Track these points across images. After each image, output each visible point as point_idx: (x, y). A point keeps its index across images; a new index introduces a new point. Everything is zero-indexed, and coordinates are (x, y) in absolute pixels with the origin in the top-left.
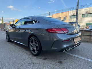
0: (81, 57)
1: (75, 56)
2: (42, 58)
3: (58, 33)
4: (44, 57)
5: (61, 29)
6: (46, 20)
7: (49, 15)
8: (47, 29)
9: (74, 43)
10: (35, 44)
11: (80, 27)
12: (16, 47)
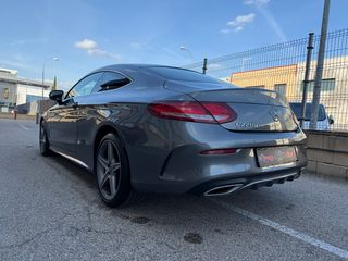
0: (291, 232)
1: (268, 222)
2: (132, 216)
3: (192, 120)
4: (140, 216)
5: (201, 106)
6: (161, 75)
7: (205, 69)
8: (151, 105)
9: (258, 166)
10: (113, 161)
11: (332, 122)
12: (59, 173)
